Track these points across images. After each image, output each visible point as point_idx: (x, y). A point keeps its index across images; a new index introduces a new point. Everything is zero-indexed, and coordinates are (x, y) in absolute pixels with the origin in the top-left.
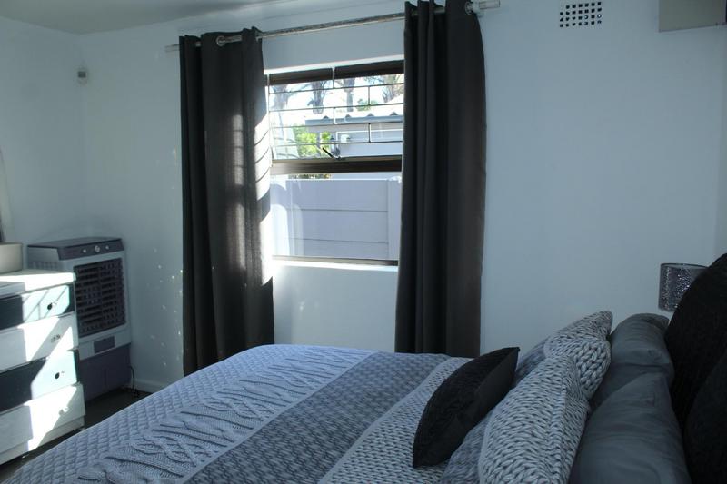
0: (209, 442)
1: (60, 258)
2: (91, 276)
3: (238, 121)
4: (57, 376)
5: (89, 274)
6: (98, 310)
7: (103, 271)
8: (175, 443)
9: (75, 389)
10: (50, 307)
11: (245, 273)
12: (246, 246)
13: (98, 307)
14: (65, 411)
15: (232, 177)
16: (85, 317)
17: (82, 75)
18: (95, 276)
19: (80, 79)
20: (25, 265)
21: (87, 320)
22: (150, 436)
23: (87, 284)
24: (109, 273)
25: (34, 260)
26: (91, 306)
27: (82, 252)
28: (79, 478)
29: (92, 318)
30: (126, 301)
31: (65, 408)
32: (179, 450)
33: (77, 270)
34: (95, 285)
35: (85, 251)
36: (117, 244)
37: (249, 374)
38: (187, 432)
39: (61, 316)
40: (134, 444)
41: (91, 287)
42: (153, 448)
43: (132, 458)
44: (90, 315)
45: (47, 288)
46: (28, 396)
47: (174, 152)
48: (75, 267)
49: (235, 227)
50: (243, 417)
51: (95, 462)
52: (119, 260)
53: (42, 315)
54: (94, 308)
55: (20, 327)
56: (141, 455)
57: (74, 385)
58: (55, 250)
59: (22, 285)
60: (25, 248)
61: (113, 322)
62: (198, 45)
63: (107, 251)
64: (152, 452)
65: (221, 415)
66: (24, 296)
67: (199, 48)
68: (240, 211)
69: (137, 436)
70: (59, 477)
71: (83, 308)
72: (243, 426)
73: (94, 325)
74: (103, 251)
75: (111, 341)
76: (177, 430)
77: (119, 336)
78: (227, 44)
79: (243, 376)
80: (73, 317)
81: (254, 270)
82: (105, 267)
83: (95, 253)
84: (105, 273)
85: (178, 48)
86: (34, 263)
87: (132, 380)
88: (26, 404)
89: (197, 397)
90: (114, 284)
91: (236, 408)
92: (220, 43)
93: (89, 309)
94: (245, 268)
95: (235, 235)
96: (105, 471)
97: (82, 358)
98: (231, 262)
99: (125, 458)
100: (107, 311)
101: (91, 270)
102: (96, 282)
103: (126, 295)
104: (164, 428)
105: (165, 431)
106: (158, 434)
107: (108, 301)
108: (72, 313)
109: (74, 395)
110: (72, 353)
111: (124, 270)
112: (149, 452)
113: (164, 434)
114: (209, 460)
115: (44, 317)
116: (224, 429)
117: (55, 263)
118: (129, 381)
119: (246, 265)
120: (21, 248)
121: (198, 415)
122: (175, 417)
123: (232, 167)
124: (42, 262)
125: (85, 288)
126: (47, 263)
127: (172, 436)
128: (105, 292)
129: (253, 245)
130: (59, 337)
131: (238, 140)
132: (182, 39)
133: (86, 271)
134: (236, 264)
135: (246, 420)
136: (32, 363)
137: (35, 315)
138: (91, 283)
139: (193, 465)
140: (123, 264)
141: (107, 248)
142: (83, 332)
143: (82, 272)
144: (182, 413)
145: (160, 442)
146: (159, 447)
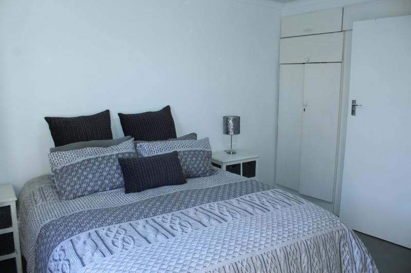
38: (254, 205)
76: (258, 207)
104: (264, 210)
113: (265, 207)
114: (250, 195)
122: (257, 214)
127: (262, 205)
139: (256, 195)
144: (253, 215)
145: (267, 204)
146: (268, 202)
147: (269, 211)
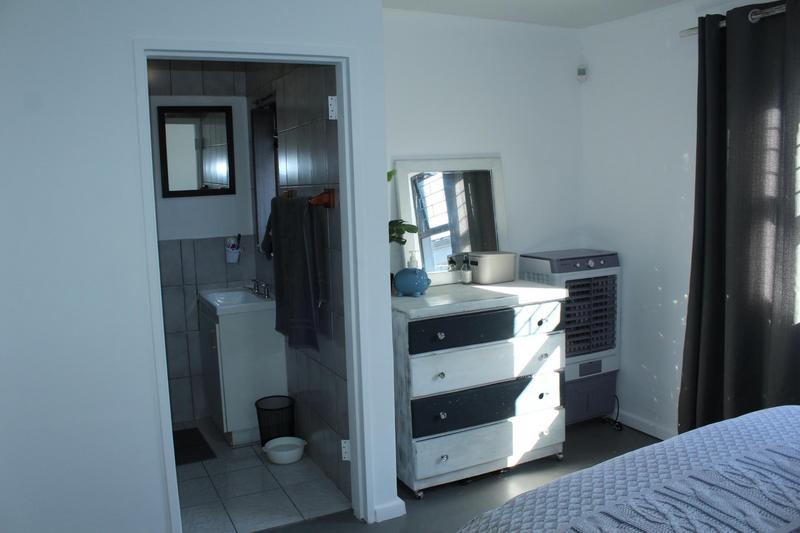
0: (727, 525)
1: (553, 271)
2: (583, 293)
3: (773, 117)
4: (541, 396)
5: (580, 290)
6: (587, 330)
7: (596, 288)
8: (683, 515)
9: (557, 412)
10: (540, 323)
11: (771, 306)
12: (774, 273)
13: (587, 327)
14: (546, 434)
15: (761, 186)
16: (573, 336)
17: (582, 72)
18: (587, 292)
19: (579, 77)
20: (517, 276)
21: (576, 339)
22: (652, 497)
23: (578, 300)
24: (602, 290)
25: (526, 272)
26: (580, 325)
27: (575, 266)
28: (572, 528)
29: (580, 339)
30: (617, 323)
31: (546, 431)
32: (688, 526)
33: (570, 285)
34: (586, 303)
35: (578, 265)
36: (612, 259)
37: (778, 442)
38: (698, 504)
39: (551, 334)
40: (633, 503)
41: (581, 304)
42: (656, 515)
43: (631, 521)
44: (578, 335)
45: (540, 303)
46: (511, 412)
47: (686, 156)
48: (567, 282)
49: (760, 248)
50: (774, 502)
51: (589, 514)
52: (613, 278)
53: (533, 331)
54: (583, 327)
55: (510, 340)
56: (643, 521)
57: (557, 408)
58: (548, 262)
59: (514, 298)
60: (518, 258)
61: (601, 345)
62: (723, 24)
63: (602, 266)
64: (655, 520)
65: (743, 492)
66: (517, 310)
67: (725, 28)
68: (769, 229)
69: (638, 495)
70: (552, 521)
71: (572, 326)
72: (775, 516)
73: (581, 345)
74: (598, 266)
75: (597, 365)
76: (685, 499)
77: (607, 360)
78: (762, 19)
79: (771, 445)
80: (562, 336)
81: (782, 304)
82: (598, 284)
83: (589, 268)
84: (597, 291)
85: (697, 31)
86: (526, 274)
87: (616, 411)
88: (509, 420)
89: (710, 461)
90: (606, 303)
91: (764, 487)
92: (753, 18)
93: (577, 328)
94: (771, 301)
95: (760, 258)
96: (600, 529)
97: (567, 379)
98: (752, 291)
99: (624, 519)
100: (596, 332)
101: (583, 286)
102: (588, 299)
103: (618, 316)
104: (668, 492)
105: (670, 497)
106: (661, 498)
107: (598, 322)
108: (561, 331)
109: (556, 419)
110: (558, 375)
111: (618, 288)
112: (651, 519)
113: (667, 500)
115: (534, 333)
116: (748, 513)
117: (547, 276)
118: (612, 411)
119: (773, 297)
120: (515, 257)
121: (712, 485)
122: (683, 481)
123: (761, 174)
124: (534, 274)
125: (576, 304)
126: (538, 274)
127: (678, 505)
128: (596, 311)
129: (784, 273)
130: (546, 355)
131: (772, 139)
132: (702, 20)
133: (578, 286)
134: (758, 295)
135: (779, 508)
136: (518, 379)
137: (525, 331)
138: (583, 300)
140: (618, 282)
141: (602, 262)
142: (571, 352)
143: (574, 287)
144: (691, 477)
145: (665, 509)
146: (664, 515)
147: (656, 492)
